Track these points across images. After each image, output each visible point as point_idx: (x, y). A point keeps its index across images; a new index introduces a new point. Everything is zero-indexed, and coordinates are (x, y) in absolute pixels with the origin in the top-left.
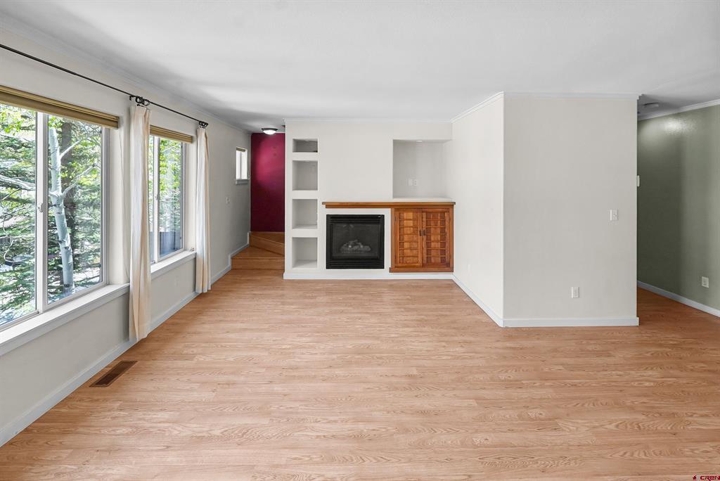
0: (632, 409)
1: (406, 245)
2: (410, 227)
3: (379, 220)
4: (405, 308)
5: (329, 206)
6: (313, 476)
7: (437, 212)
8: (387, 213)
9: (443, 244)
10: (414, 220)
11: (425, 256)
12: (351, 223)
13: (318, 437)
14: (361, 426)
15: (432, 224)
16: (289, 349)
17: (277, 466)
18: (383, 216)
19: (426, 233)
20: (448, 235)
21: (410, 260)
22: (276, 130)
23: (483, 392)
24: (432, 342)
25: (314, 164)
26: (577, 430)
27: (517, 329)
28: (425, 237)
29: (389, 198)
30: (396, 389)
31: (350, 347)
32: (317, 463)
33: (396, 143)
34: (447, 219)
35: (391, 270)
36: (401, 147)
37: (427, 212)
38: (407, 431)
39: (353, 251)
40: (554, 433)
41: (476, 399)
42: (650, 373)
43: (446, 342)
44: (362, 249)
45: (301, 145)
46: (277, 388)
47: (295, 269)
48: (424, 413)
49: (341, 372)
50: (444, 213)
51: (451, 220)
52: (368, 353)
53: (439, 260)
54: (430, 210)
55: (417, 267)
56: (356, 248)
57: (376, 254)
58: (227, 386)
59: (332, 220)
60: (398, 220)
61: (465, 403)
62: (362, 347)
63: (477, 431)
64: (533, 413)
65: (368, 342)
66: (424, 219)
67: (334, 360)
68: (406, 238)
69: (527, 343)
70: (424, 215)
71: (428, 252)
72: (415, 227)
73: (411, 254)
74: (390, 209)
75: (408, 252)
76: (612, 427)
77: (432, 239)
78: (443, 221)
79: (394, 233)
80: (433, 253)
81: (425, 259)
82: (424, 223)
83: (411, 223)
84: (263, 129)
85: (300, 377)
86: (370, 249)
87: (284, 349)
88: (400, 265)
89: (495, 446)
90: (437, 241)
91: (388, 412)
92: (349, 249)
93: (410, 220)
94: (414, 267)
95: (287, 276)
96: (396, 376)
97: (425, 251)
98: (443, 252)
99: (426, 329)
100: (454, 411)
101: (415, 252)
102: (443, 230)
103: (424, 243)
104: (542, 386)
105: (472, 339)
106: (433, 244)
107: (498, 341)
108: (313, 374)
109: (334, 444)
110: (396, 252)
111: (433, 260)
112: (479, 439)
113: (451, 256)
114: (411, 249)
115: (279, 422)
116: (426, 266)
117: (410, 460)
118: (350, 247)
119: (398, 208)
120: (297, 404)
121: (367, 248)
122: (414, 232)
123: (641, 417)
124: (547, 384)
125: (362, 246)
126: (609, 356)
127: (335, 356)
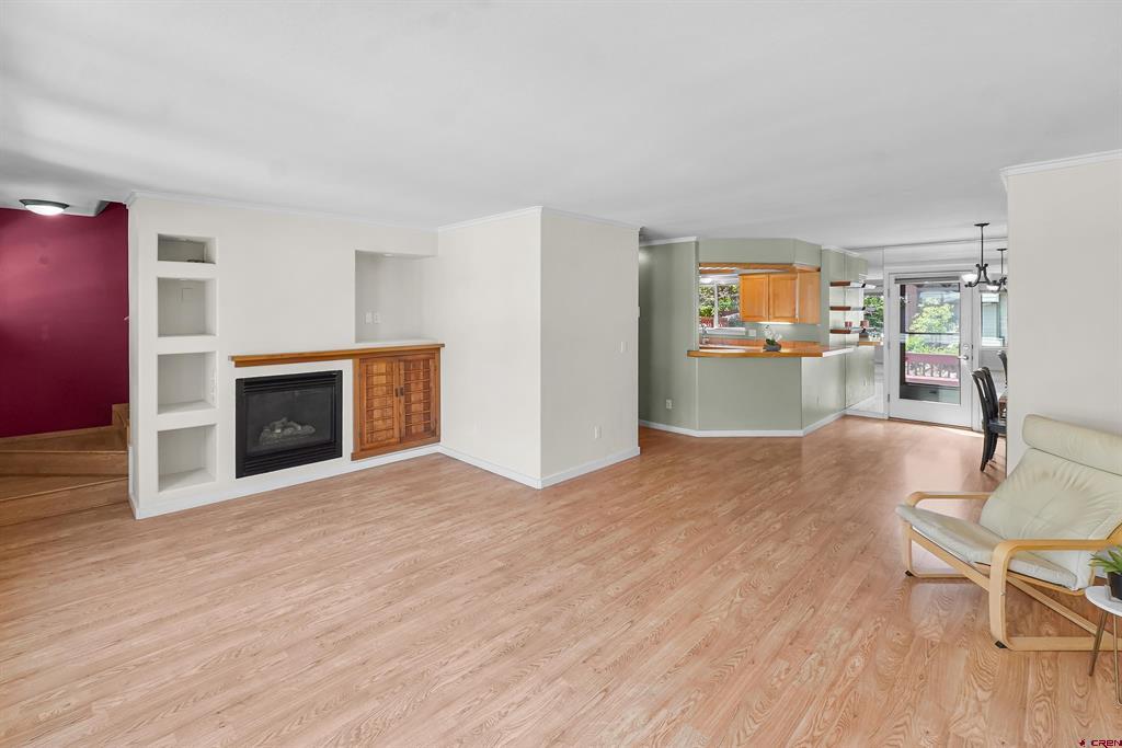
0: (683, 519)
1: (377, 414)
2: (382, 385)
3: (334, 379)
4: (414, 502)
5: (241, 362)
6: (503, 712)
7: (418, 360)
8: (347, 368)
9: (427, 405)
10: (387, 374)
11: (403, 425)
12: (296, 388)
13: (463, 677)
14: (500, 640)
15: (413, 377)
16: (293, 611)
17: (451, 731)
18: (341, 372)
19: (404, 392)
20: (433, 390)
21: (382, 436)
22: (65, 206)
23: (578, 552)
24: (486, 527)
25: (199, 286)
26: (666, 550)
27: (555, 486)
28: (403, 398)
29: (350, 344)
30: (498, 588)
31: (391, 570)
32: (493, 699)
33: (359, 255)
34: (432, 369)
35: (354, 457)
36: (367, 261)
37: (405, 361)
38: (549, 619)
39: (284, 437)
40: (655, 559)
41: (581, 561)
42: (673, 489)
43: (501, 521)
44: (299, 432)
45: (169, 248)
46: (339, 662)
47: (161, 493)
48: (548, 595)
49: (412, 602)
50: (428, 360)
51: (437, 369)
52: (425, 567)
53: (421, 428)
54: (409, 358)
55: (393, 444)
56: (289, 431)
57: (327, 437)
58: (241, 706)
59: (246, 388)
60: (363, 376)
61: (574, 569)
62: (407, 564)
63: (605, 587)
64: (630, 551)
65: (411, 555)
66: (402, 372)
67: (384, 594)
68: (376, 403)
69: (575, 497)
70: (402, 364)
71: (408, 418)
72: (389, 384)
73: (384, 427)
74: (350, 361)
75: (379, 424)
76: (683, 537)
77: (413, 399)
78: (427, 373)
79: (358, 398)
80: (414, 419)
81: (403, 430)
82: (403, 378)
83: (383, 379)
84: (24, 202)
85: (360, 635)
86: (313, 430)
87: (284, 614)
88: (367, 446)
89: (627, 590)
90: (420, 402)
91: (514, 613)
92: (278, 434)
93: (383, 374)
94: (387, 445)
95: (142, 512)
96: (484, 577)
97: (403, 418)
98: (427, 416)
99: (464, 517)
100: (571, 580)
101: (389, 421)
102: (427, 387)
103: (402, 407)
104: (618, 528)
105: (523, 510)
106: (414, 408)
107: (549, 503)
108: (376, 622)
109: (489, 672)
110: (362, 426)
111: (414, 431)
112: (611, 591)
113: (437, 421)
114: (384, 419)
115: (394, 693)
116: (406, 439)
117: (577, 640)
118: (278, 431)
119: (364, 358)
120: (395, 663)
121: (309, 429)
122: (387, 391)
123: (693, 522)
124: (620, 524)
125: (299, 428)
126: (641, 485)
127: (381, 590)
